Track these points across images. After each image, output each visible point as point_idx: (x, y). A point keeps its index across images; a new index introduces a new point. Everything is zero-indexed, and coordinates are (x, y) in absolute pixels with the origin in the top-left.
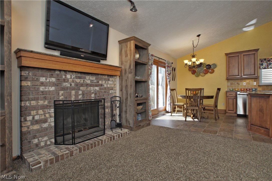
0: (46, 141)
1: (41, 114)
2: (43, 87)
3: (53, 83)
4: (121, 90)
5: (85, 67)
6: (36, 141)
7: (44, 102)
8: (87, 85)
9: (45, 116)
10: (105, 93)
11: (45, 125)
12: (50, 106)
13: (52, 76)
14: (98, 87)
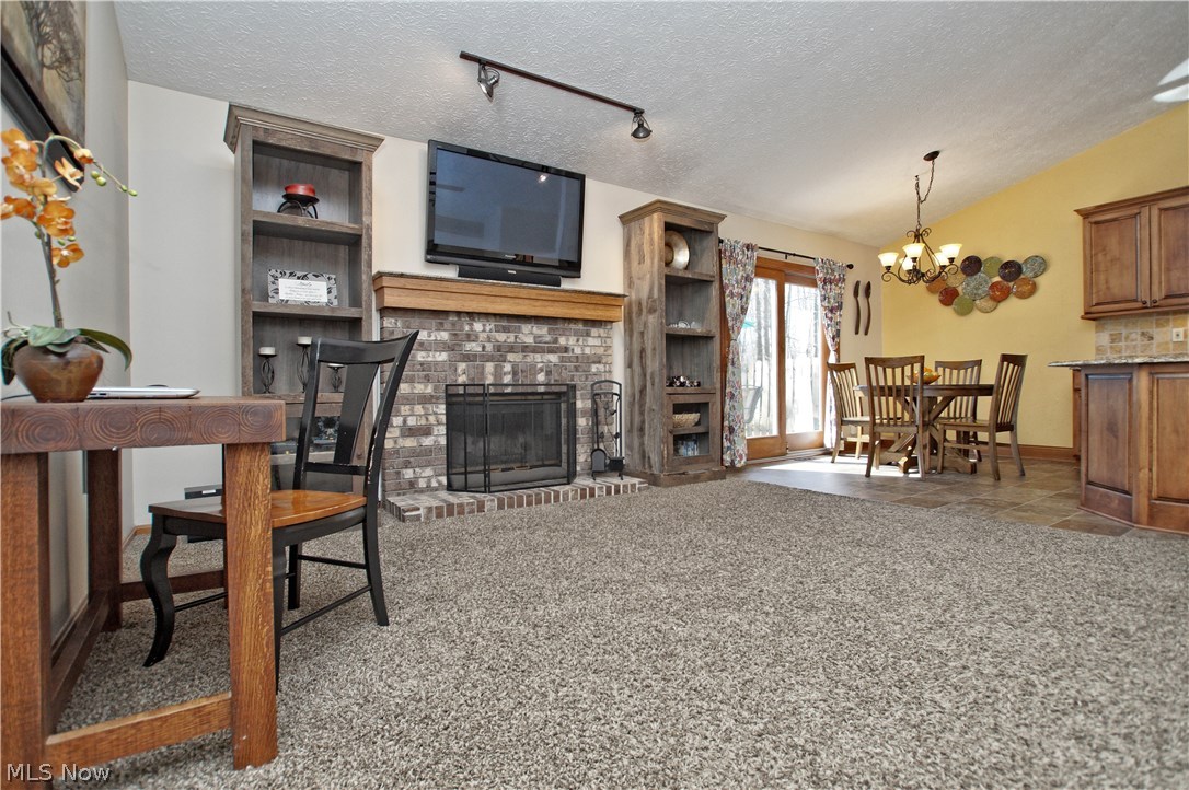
0: (429, 479)
1: (420, 415)
2: (423, 354)
3: (444, 343)
4: (629, 365)
5: (517, 301)
6: (408, 474)
7: (426, 387)
8: (525, 349)
9: (427, 419)
10: (577, 370)
11: (428, 441)
12: (438, 398)
13: (440, 327)
14: (556, 355)
